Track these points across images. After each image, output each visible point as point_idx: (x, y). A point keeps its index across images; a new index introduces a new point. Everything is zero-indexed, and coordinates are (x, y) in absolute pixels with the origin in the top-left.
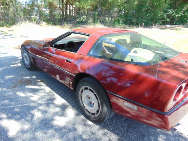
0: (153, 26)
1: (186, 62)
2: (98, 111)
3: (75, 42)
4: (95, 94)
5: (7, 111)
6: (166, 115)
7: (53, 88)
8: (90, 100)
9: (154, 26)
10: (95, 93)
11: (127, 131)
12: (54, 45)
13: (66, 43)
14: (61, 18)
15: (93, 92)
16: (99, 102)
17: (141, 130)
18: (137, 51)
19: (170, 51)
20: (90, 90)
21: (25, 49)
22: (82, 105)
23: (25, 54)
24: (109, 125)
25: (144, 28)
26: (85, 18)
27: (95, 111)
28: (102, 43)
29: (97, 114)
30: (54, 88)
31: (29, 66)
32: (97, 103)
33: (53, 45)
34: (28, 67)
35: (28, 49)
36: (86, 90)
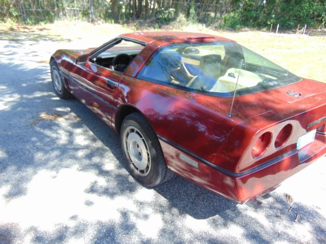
0: (298, 30)
1: (300, 95)
2: (148, 167)
3: (129, 54)
4: (143, 140)
5: (17, 157)
6: (238, 177)
7: (92, 128)
8: (139, 150)
9: (300, 29)
10: (143, 138)
11: (192, 203)
12: (95, 59)
13: (115, 56)
14: (131, 11)
15: (141, 137)
16: (149, 153)
17: (216, 203)
18: (234, 74)
19: (287, 75)
20: (137, 133)
21: (56, 64)
22: (128, 157)
23: (56, 72)
24: (166, 192)
25: (278, 32)
26: (173, 13)
27: (144, 167)
28: (180, 59)
29: (147, 171)
30: (95, 128)
31: (60, 91)
32: (147, 155)
33: (93, 58)
34: (60, 93)
35: (59, 64)
36: (132, 133)
